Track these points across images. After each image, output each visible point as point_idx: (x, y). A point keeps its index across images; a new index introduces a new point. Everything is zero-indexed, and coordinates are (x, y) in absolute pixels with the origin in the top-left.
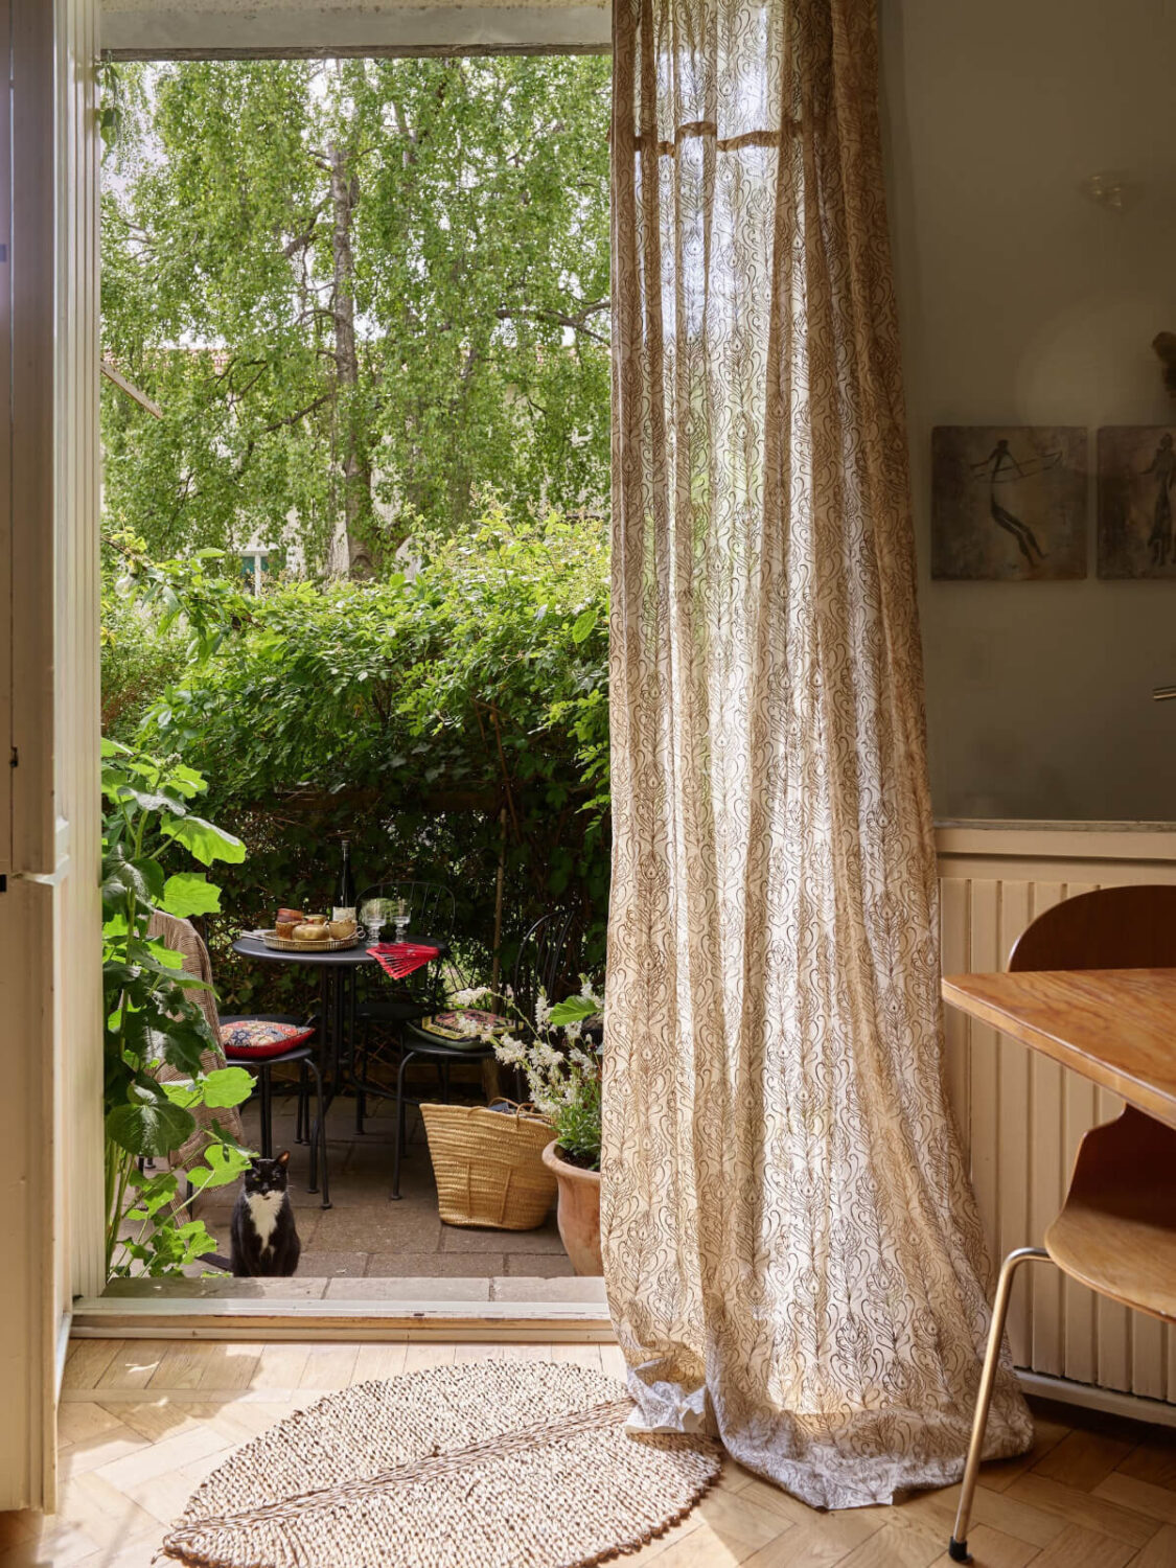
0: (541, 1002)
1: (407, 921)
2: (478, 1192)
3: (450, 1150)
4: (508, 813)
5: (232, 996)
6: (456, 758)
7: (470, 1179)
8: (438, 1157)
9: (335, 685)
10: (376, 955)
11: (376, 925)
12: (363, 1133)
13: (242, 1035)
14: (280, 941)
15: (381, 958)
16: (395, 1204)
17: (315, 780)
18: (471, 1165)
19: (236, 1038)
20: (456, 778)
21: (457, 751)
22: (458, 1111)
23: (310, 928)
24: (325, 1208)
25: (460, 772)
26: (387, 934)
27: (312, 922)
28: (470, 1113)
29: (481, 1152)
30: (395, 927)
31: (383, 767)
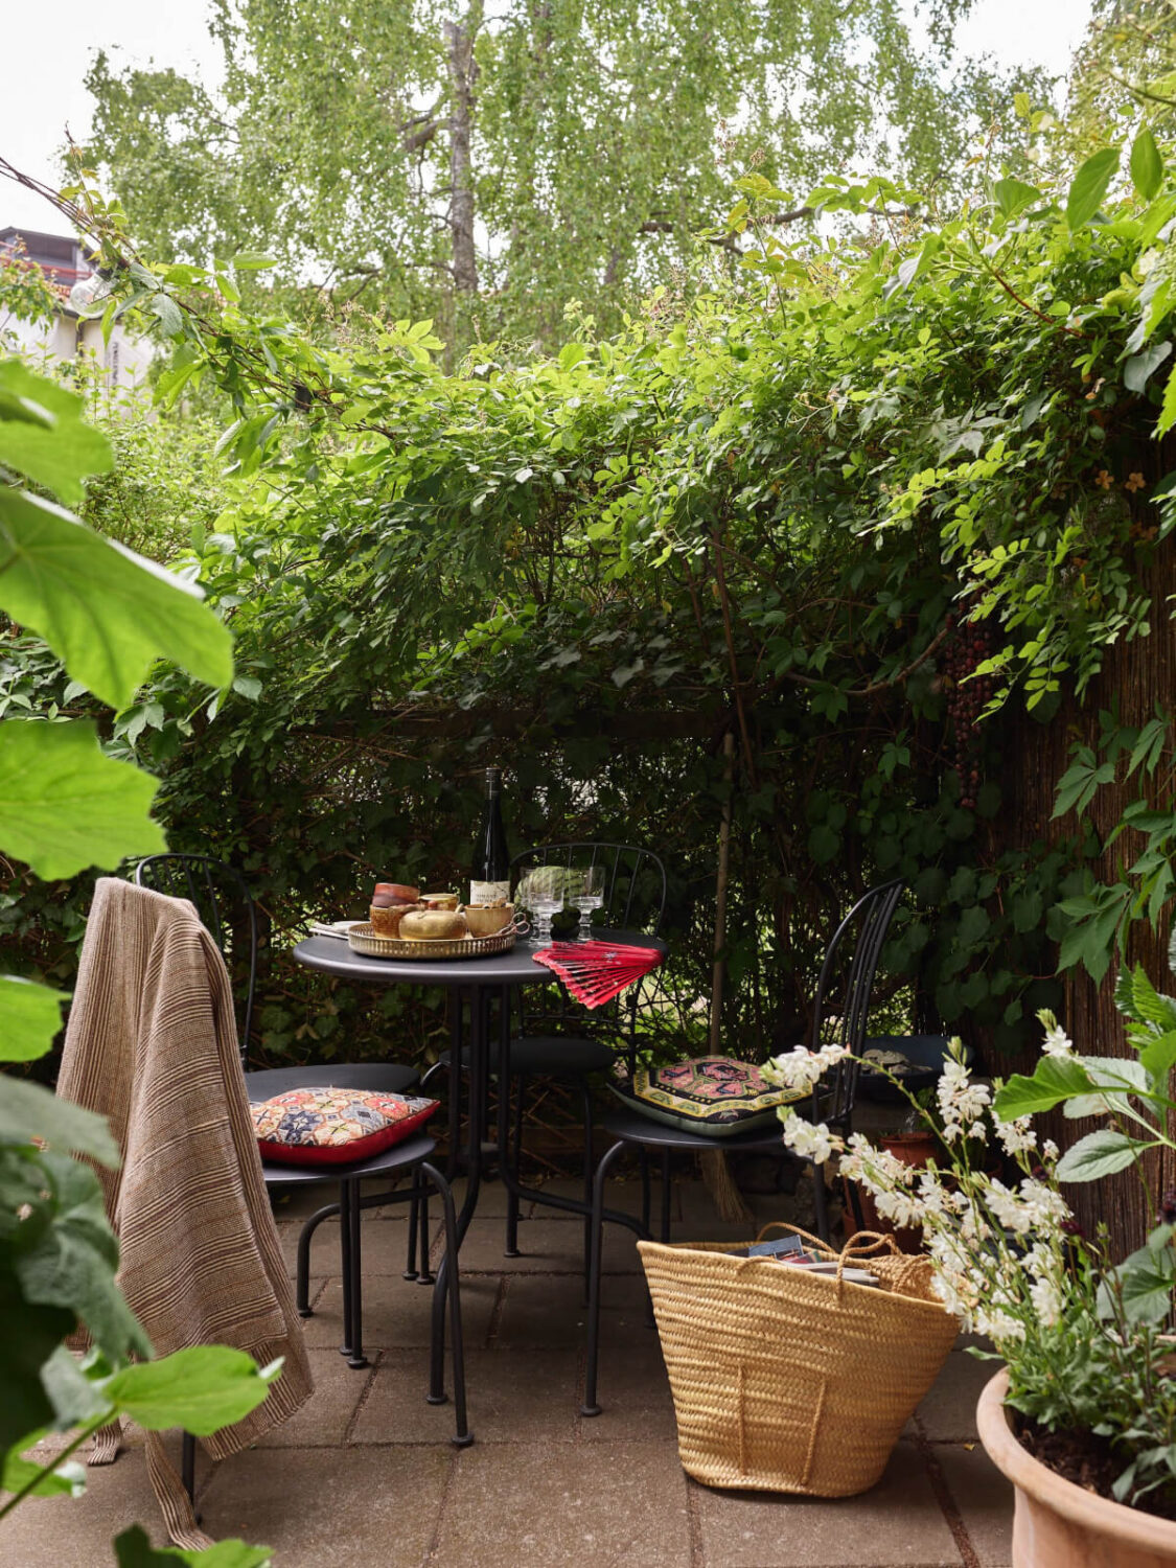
0: (954, 1074)
1: (598, 902)
2: (762, 1425)
3: (703, 1339)
4: (736, 740)
5: (305, 1027)
6: (658, 652)
7: (744, 1399)
8: (678, 1350)
9: (475, 494)
10: (551, 963)
11: (547, 910)
12: (518, 1255)
13: (300, 1123)
14: (380, 941)
15: (560, 968)
16: (591, 1427)
17: (438, 689)
18: (746, 1371)
19: (289, 1127)
20: (660, 683)
21: (660, 642)
22: (719, 1263)
23: (429, 916)
24: (461, 1446)
25: (664, 674)
26: (564, 928)
27: (435, 906)
28: (743, 1270)
29: (767, 1347)
30: (577, 914)
31: (545, 666)
